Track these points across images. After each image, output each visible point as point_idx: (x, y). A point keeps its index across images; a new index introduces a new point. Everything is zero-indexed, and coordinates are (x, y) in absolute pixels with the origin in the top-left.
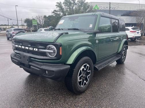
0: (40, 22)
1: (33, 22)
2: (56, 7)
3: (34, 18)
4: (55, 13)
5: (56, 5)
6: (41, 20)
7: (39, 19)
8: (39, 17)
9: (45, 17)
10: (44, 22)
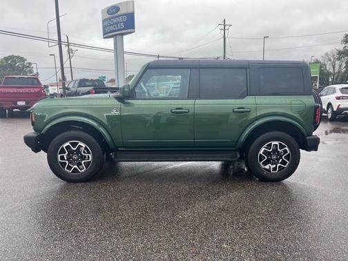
0: (334, 68)
7: (332, 59)
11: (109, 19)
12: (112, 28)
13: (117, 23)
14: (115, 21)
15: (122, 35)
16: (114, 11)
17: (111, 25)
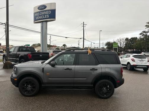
0: (121, 45)
1: (114, 45)
2: (146, 27)
3: (115, 41)
4: (143, 34)
5: (146, 26)
6: (122, 43)
7: (120, 41)
8: (120, 40)
9: (127, 39)
10: (125, 45)
11: (39, 12)
12: (40, 17)
13: (44, 15)
14: (43, 13)
15: (47, 21)
16: (43, 8)
17: (40, 16)
